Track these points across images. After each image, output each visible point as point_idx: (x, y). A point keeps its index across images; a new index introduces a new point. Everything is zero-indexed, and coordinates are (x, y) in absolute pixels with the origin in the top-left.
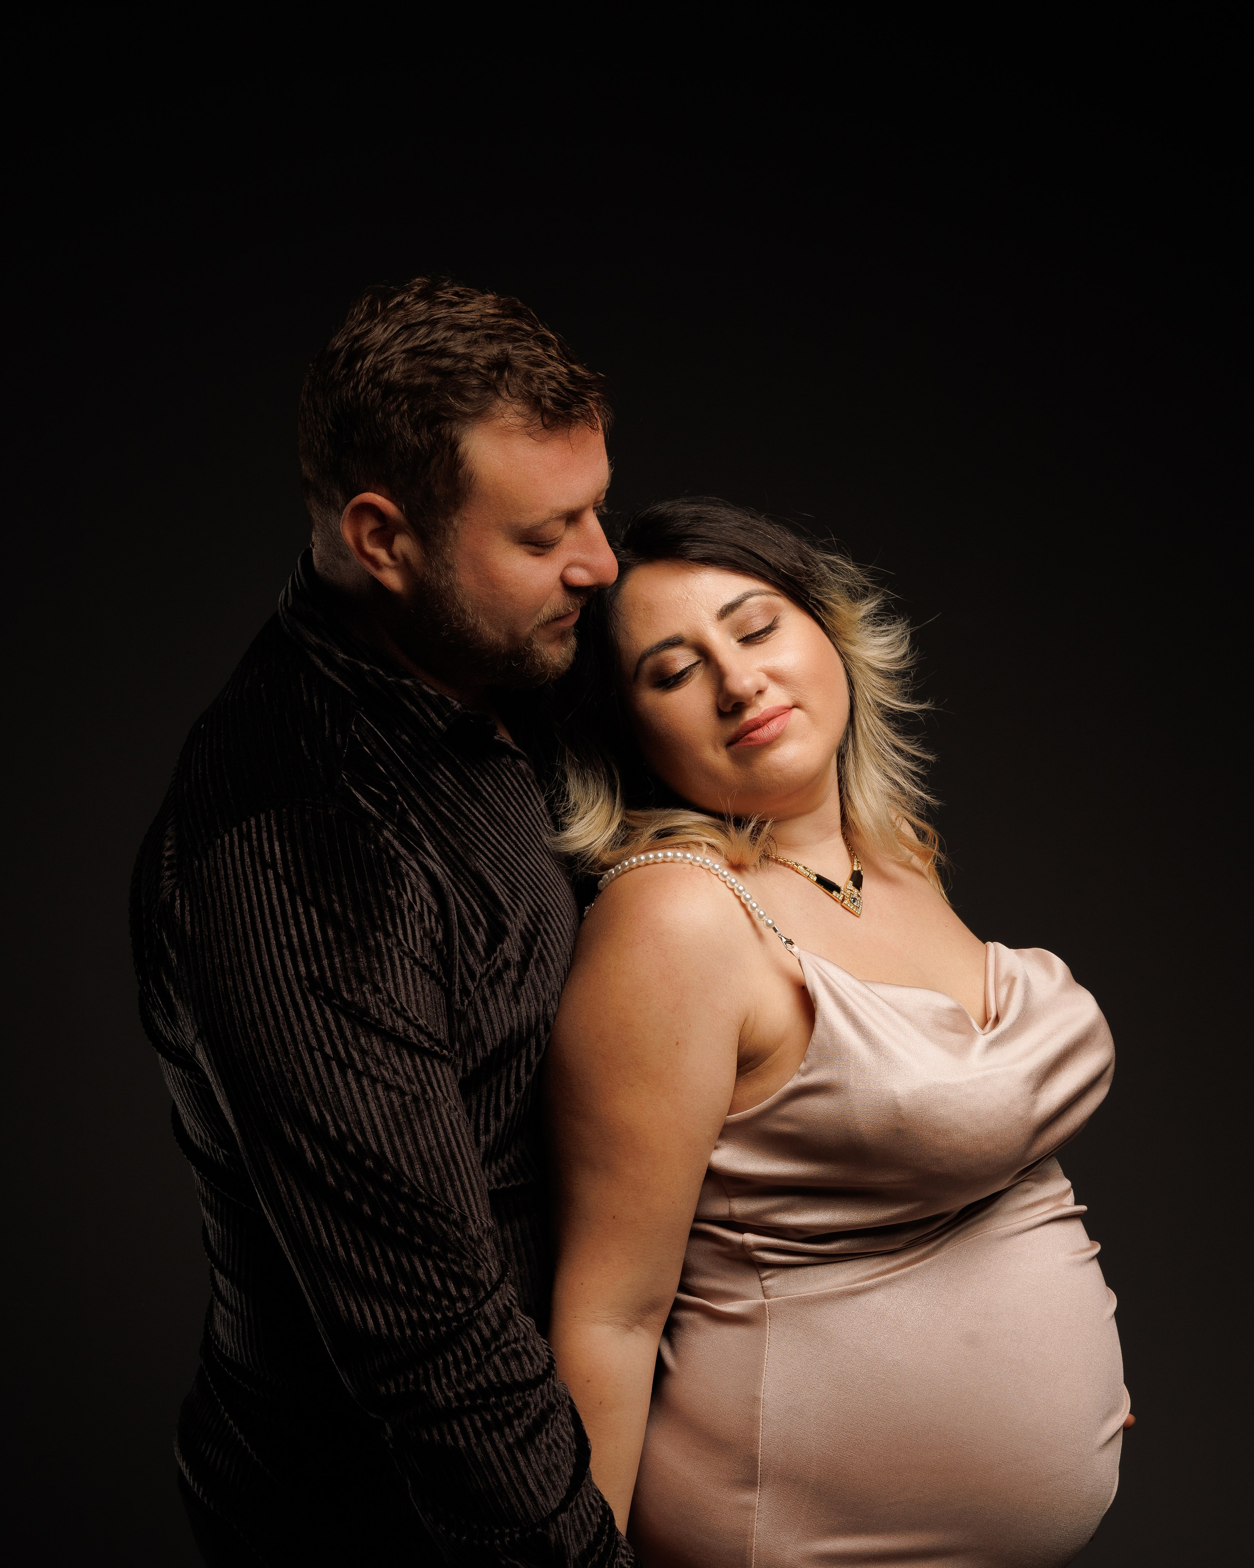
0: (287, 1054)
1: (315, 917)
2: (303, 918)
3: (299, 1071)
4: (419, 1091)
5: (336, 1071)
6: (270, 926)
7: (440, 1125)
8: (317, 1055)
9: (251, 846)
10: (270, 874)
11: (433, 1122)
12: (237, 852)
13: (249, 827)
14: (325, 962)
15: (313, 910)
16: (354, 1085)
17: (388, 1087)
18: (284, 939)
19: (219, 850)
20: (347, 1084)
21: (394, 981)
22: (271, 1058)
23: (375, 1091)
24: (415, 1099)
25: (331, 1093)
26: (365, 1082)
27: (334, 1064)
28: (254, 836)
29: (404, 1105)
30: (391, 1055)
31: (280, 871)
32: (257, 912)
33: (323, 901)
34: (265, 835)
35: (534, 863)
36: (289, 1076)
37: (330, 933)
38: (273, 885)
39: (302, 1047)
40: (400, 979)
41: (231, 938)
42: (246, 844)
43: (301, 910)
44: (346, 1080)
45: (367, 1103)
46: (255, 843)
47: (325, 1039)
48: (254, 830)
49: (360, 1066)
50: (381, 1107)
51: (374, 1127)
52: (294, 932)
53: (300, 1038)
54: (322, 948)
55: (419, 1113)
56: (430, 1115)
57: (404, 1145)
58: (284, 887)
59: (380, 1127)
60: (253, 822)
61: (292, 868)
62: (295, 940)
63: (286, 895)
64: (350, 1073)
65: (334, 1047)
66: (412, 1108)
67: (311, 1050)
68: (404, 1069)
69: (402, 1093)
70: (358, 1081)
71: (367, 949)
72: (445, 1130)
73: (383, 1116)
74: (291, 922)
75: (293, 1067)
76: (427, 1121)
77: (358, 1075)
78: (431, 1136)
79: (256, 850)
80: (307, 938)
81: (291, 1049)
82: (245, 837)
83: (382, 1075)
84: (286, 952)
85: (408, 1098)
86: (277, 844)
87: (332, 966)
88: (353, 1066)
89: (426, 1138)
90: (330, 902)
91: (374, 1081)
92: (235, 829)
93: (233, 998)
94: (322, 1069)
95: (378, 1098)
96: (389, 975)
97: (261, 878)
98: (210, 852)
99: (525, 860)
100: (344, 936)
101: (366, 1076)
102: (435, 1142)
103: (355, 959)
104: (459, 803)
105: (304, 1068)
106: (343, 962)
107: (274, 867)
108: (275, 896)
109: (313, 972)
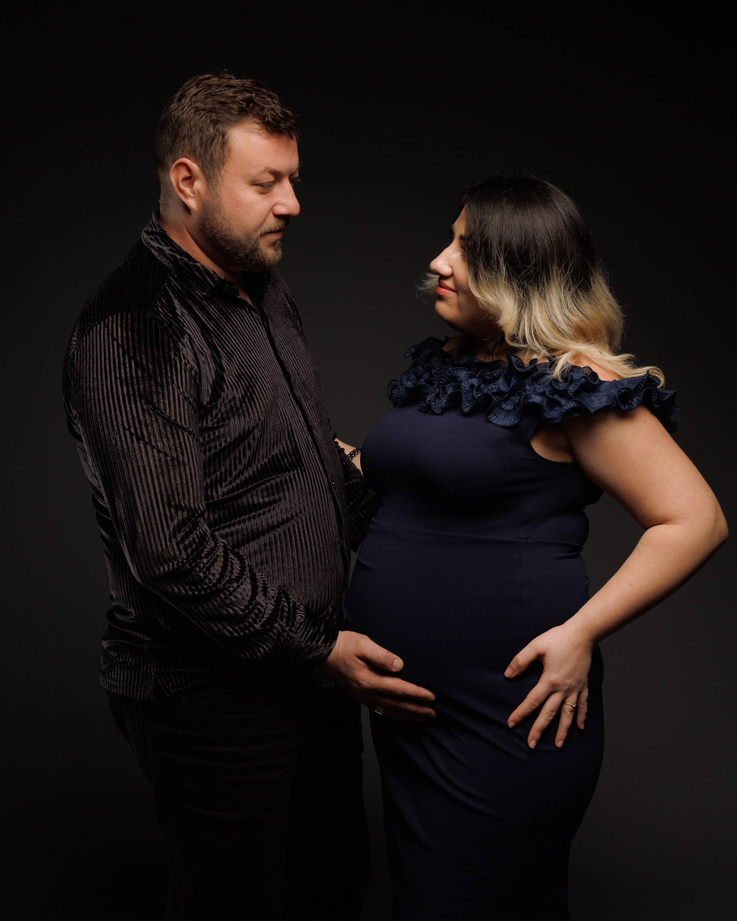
0: (114, 431)
1: (133, 365)
2: (127, 365)
3: (118, 439)
4: (175, 456)
5: (135, 441)
6: (112, 368)
7: (184, 474)
8: (127, 432)
9: (108, 330)
10: (115, 343)
11: (180, 472)
12: (102, 332)
13: (108, 321)
14: (136, 387)
15: (133, 362)
16: (143, 449)
17: (159, 451)
18: (118, 375)
19: (95, 332)
20: (140, 448)
21: (169, 400)
22: (106, 432)
23: (153, 452)
24: (173, 459)
25: (132, 451)
26: (148, 447)
27: (134, 437)
28: (110, 325)
29: (166, 461)
30: (163, 437)
31: (120, 342)
32: (107, 361)
33: (138, 358)
34: (115, 325)
35: (254, 356)
36: (114, 441)
37: (140, 373)
38: (116, 349)
39: (121, 427)
40: (172, 399)
41: (95, 373)
42: (106, 329)
43: (127, 361)
44: (139, 446)
45: (149, 458)
46: (110, 329)
47: (132, 425)
48: (110, 322)
49: (147, 440)
50: (155, 461)
51: (150, 470)
52: (123, 371)
53: (120, 423)
54: (135, 380)
55: (173, 466)
56: (179, 469)
57: (164, 480)
58: (121, 350)
59: (153, 470)
60: (110, 319)
61: (125, 341)
62: (123, 375)
63: (121, 354)
64: (142, 442)
65: (135, 429)
66: (170, 463)
67: (124, 429)
68: (169, 444)
69: (166, 455)
70: (145, 447)
71: (156, 382)
72: (186, 476)
73: (155, 465)
74: (122, 367)
75: (115, 437)
76: (177, 471)
77: (145, 444)
78: (178, 478)
79: (110, 332)
80: (129, 375)
81: (116, 428)
82: (106, 326)
83: (157, 445)
84: (118, 381)
85: (169, 459)
86: (119, 329)
87: (139, 388)
88: (144, 440)
89: (175, 478)
90: (141, 358)
91: (153, 447)
92: (102, 322)
93: (92, 402)
94: (129, 439)
95: (154, 456)
96: (166, 397)
97: (111, 346)
98: (91, 333)
99: (249, 354)
100: (146, 375)
101: (149, 445)
102: (180, 481)
103: (150, 387)
104: (219, 323)
105: (120, 437)
106: (144, 387)
107: (117, 341)
108: (116, 354)
109: (130, 391)
